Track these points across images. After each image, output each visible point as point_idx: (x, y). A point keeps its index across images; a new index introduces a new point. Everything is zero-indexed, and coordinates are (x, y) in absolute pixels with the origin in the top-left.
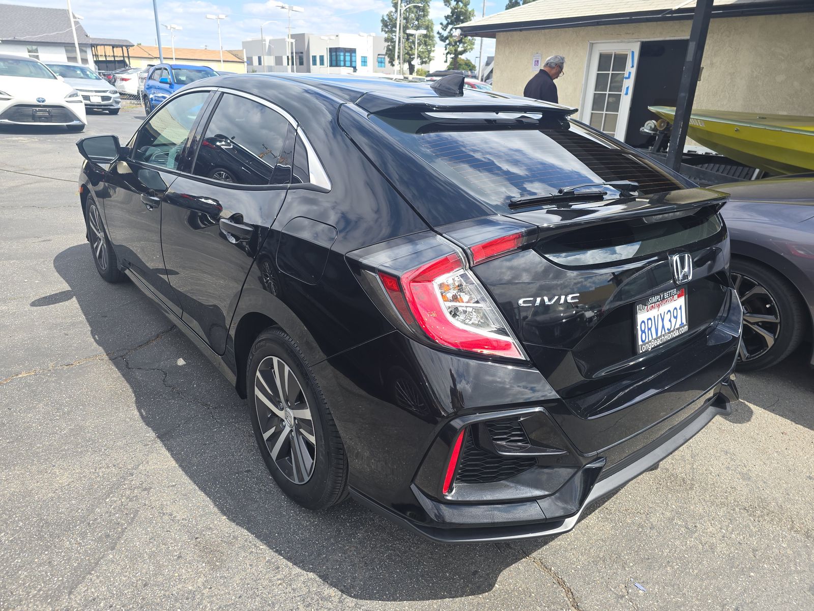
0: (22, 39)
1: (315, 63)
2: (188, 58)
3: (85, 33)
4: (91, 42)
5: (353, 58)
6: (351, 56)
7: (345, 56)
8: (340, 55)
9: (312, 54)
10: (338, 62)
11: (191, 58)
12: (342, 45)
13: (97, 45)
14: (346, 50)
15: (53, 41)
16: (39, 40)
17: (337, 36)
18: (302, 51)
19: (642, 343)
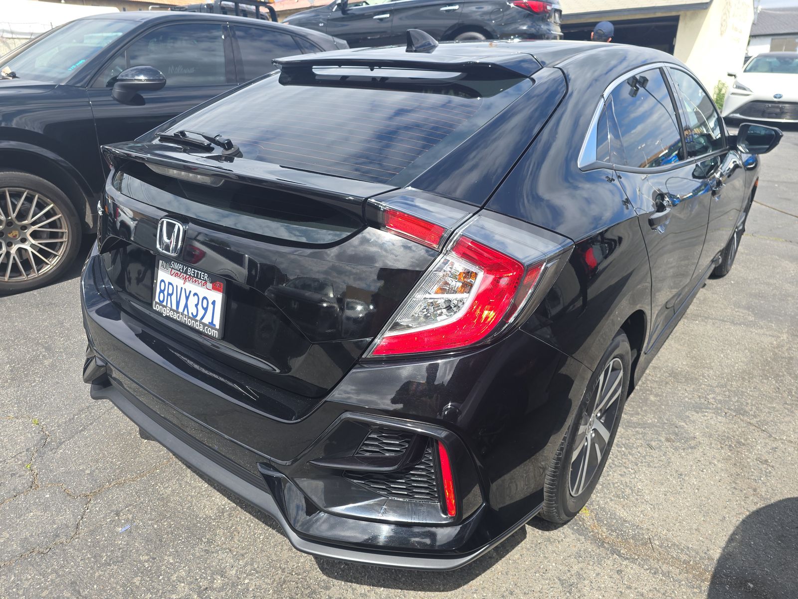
19: (159, 302)
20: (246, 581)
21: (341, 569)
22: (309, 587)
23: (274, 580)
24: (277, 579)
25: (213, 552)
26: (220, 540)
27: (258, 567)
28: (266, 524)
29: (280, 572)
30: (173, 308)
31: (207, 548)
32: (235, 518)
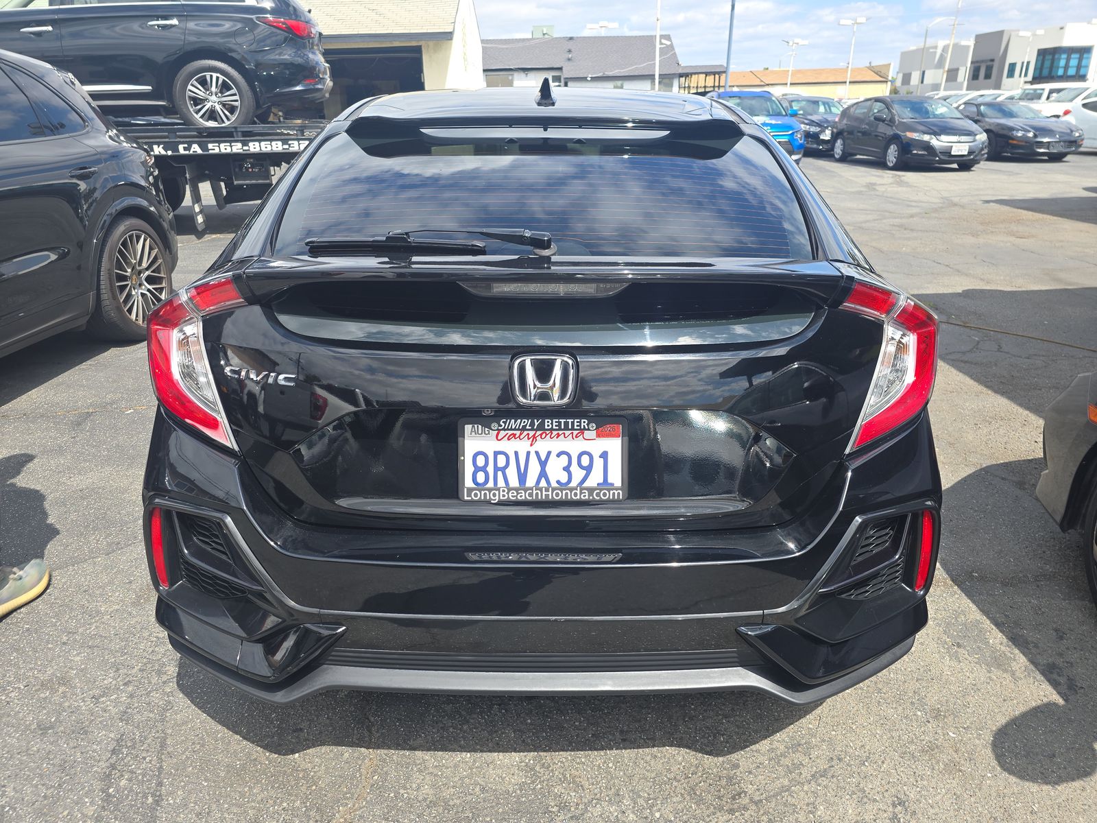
0: (610, 74)
1: (1011, 74)
2: (810, 81)
3: (678, 60)
4: (680, 71)
5: (1084, 63)
6: (1080, 60)
7: (1068, 60)
8: (1059, 59)
9: (1009, 60)
10: (1054, 69)
11: (814, 81)
12: (1068, 41)
13: (692, 74)
14: (1070, 51)
15: (640, 74)
16: (627, 74)
17: (1062, 28)
18: (992, 58)
19: (474, 486)
20: (657, 815)
21: (723, 742)
22: (720, 777)
23: (682, 795)
24: (683, 791)
25: (582, 814)
26: (573, 797)
27: (649, 794)
28: (596, 749)
29: (675, 784)
30: (511, 485)
31: (570, 815)
32: (555, 766)
